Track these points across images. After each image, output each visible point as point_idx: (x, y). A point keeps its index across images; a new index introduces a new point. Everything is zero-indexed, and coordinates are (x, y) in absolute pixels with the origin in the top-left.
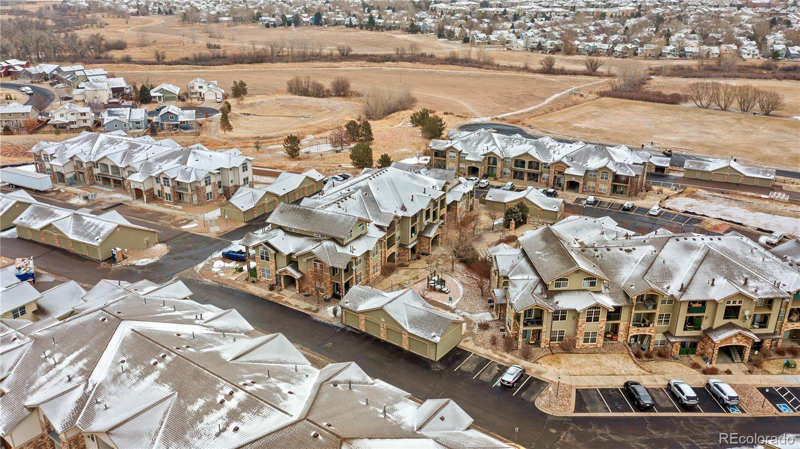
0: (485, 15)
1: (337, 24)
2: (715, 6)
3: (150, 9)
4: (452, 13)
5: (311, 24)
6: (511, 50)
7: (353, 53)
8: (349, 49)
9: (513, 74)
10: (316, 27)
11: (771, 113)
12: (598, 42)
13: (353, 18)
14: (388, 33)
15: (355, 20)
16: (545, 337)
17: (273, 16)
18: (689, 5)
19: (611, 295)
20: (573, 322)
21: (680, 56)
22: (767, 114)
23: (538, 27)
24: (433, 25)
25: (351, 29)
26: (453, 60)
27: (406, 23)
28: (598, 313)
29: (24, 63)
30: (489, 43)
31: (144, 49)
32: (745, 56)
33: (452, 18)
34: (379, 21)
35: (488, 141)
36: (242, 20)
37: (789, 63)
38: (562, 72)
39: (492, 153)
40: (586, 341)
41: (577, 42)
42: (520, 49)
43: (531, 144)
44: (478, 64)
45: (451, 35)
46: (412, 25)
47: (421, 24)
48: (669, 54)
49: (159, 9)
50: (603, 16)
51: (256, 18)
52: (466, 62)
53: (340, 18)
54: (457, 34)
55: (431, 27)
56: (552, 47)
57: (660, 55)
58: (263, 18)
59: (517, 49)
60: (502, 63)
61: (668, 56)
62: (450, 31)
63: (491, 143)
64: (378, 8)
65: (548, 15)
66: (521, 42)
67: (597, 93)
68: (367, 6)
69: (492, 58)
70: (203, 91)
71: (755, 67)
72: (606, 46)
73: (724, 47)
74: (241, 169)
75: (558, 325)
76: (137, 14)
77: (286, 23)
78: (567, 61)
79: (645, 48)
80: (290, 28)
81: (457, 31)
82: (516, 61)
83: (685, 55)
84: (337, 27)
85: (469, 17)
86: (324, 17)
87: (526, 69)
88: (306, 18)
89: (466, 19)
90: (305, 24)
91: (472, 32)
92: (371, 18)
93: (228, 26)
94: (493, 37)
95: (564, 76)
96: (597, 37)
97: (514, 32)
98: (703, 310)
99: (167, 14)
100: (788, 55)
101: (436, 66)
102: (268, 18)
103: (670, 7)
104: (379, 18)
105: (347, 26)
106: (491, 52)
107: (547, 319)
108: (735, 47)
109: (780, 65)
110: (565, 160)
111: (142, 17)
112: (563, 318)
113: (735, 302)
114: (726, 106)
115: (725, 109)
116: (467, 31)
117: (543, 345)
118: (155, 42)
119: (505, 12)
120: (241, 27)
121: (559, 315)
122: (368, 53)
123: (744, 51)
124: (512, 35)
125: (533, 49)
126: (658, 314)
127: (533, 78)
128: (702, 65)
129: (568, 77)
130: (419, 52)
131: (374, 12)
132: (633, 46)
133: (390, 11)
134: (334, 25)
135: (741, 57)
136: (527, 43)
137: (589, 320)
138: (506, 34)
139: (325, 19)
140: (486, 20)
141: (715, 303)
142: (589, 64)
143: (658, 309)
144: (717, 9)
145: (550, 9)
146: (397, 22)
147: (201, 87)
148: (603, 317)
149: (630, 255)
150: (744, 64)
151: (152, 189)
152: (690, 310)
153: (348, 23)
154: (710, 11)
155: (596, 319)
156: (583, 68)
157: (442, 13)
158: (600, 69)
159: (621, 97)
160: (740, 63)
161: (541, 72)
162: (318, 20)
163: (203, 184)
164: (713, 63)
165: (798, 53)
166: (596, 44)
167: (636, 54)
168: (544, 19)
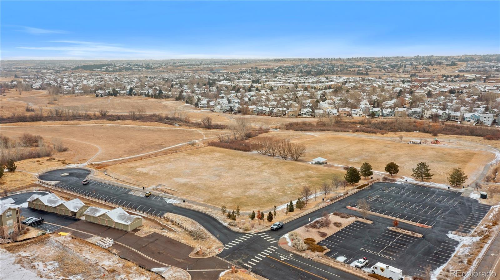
1: (141, 94)
2: (391, 82)
5: (127, 95)
6: (213, 111)
11: (299, 159)
13: (150, 91)
15: (152, 92)
18: (376, 81)
21: (312, 115)
32: (355, 116)
41: (253, 106)
48: (305, 114)
57: (299, 115)
59: (217, 111)
61: (304, 116)
69: (189, 117)
72: (268, 109)
79: (289, 110)
83: (314, 115)
90: (122, 95)
92: (160, 91)
114: (273, 154)
119: (251, 87)
132: (285, 109)
162: (130, 92)
165: (388, 113)
167: (285, 114)
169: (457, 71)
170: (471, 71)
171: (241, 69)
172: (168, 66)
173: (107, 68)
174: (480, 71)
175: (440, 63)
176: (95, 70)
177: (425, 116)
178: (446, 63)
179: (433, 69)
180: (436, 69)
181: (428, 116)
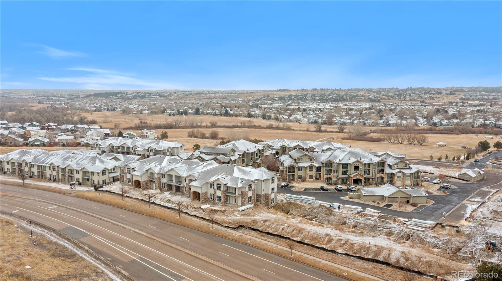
0: (288, 110)
1: (208, 114)
3: (102, 108)
4: (271, 109)
5: (194, 114)
6: (301, 123)
7: (217, 125)
8: (216, 123)
9: (301, 132)
10: (197, 115)
11: (423, 144)
12: (346, 119)
13: (216, 111)
14: (236, 118)
15: (218, 112)
16: (296, 177)
17: (173, 110)
19: (317, 163)
20: (305, 172)
21: (387, 125)
22: (421, 145)
23: (316, 114)
24: (260, 114)
25: (215, 116)
26: (270, 127)
27: (246, 113)
28: (312, 168)
29: (56, 124)
30: (290, 121)
31: (107, 124)
32: (420, 125)
33: (270, 111)
34: (231, 112)
35: (283, 142)
36: (156, 113)
37: (442, 128)
38: (326, 131)
39: (284, 145)
40: (310, 178)
41: (334, 119)
42: (306, 123)
43: (301, 142)
44: (283, 129)
45: (269, 118)
46: (249, 114)
47: (253, 113)
49: (108, 108)
50: (351, 109)
51: (164, 112)
52: (278, 128)
53: (210, 111)
54: (273, 117)
55: (259, 115)
56: (322, 122)
57: (376, 125)
58: (167, 111)
59: (304, 123)
60: (295, 129)
61: (381, 125)
62: (269, 115)
63: (284, 142)
64: (230, 107)
65: (323, 110)
66: (306, 120)
67: (342, 138)
68: (224, 106)
70: (148, 135)
71: (424, 130)
72: (349, 121)
73: (408, 120)
74: (180, 148)
75: (300, 173)
76: (95, 111)
77: (180, 114)
78: (330, 128)
79: (369, 121)
80: (182, 116)
81: (273, 115)
82: (303, 128)
83: (389, 125)
84: (208, 115)
85: (279, 110)
86: (201, 111)
87: (308, 130)
88: (190, 111)
89: (278, 111)
90: (190, 114)
91: (281, 116)
92: (227, 111)
93: (148, 115)
94: (291, 118)
95: (327, 133)
96: (346, 117)
97: (302, 116)
98: (347, 167)
99: (112, 111)
100: (441, 124)
101: (261, 130)
102: (170, 111)
103: (388, 106)
104: (231, 111)
105: (213, 115)
106: (290, 124)
107: (296, 170)
108: (415, 121)
109: (437, 129)
110: (314, 147)
111: (98, 112)
112: (301, 170)
113: (357, 164)
114: (402, 142)
115: (401, 143)
116: (278, 115)
117: (295, 180)
118: (111, 121)
119: (299, 108)
120: (155, 116)
121: (300, 169)
122: (226, 125)
123: (419, 122)
124: (301, 117)
125: (312, 123)
126: (333, 170)
127: (310, 134)
128: (398, 129)
129: (328, 133)
130: (253, 125)
131: (228, 109)
132: (363, 121)
133: (236, 108)
134: (206, 115)
135: (418, 126)
136: (309, 120)
137: (310, 171)
138: (298, 117)
139: (201, 112)
140: (288, 112)
141: (351, 164)
142: (340, 128)
143: (333, 168)
144: (413, 107)
145: (324, 107)
146: (240, 112)
147: (147, 133)
148: (314, 170)
149: (325, 154)
150: (419, 128)
151: (145, 154)
152: (343, 168)
153: (214, 113)
154: (409, 108)
155: (312, 171)
156: (337, 130)
157: (265, 109)
158: (345, 131)
159: (353, 140)
160: (417, 128)
161: (315, 131)
162: (197, 112)
163: (166, 151)
164: (403, 128)
165: (446, 123)
166: (344, 120)
167: (365, 124)
168: (320, 111)
169: (458, 99)
170: (471, 99)
171: (254, 97)
172: (179, 94)
173: (121, 96)
174: (479, 99)
175: (440, 93)
176: (110, 98)
177: (475, 125)
178: (445, 93)
179: (437, 97)
180: (439, 98)
181: (477, 125)
